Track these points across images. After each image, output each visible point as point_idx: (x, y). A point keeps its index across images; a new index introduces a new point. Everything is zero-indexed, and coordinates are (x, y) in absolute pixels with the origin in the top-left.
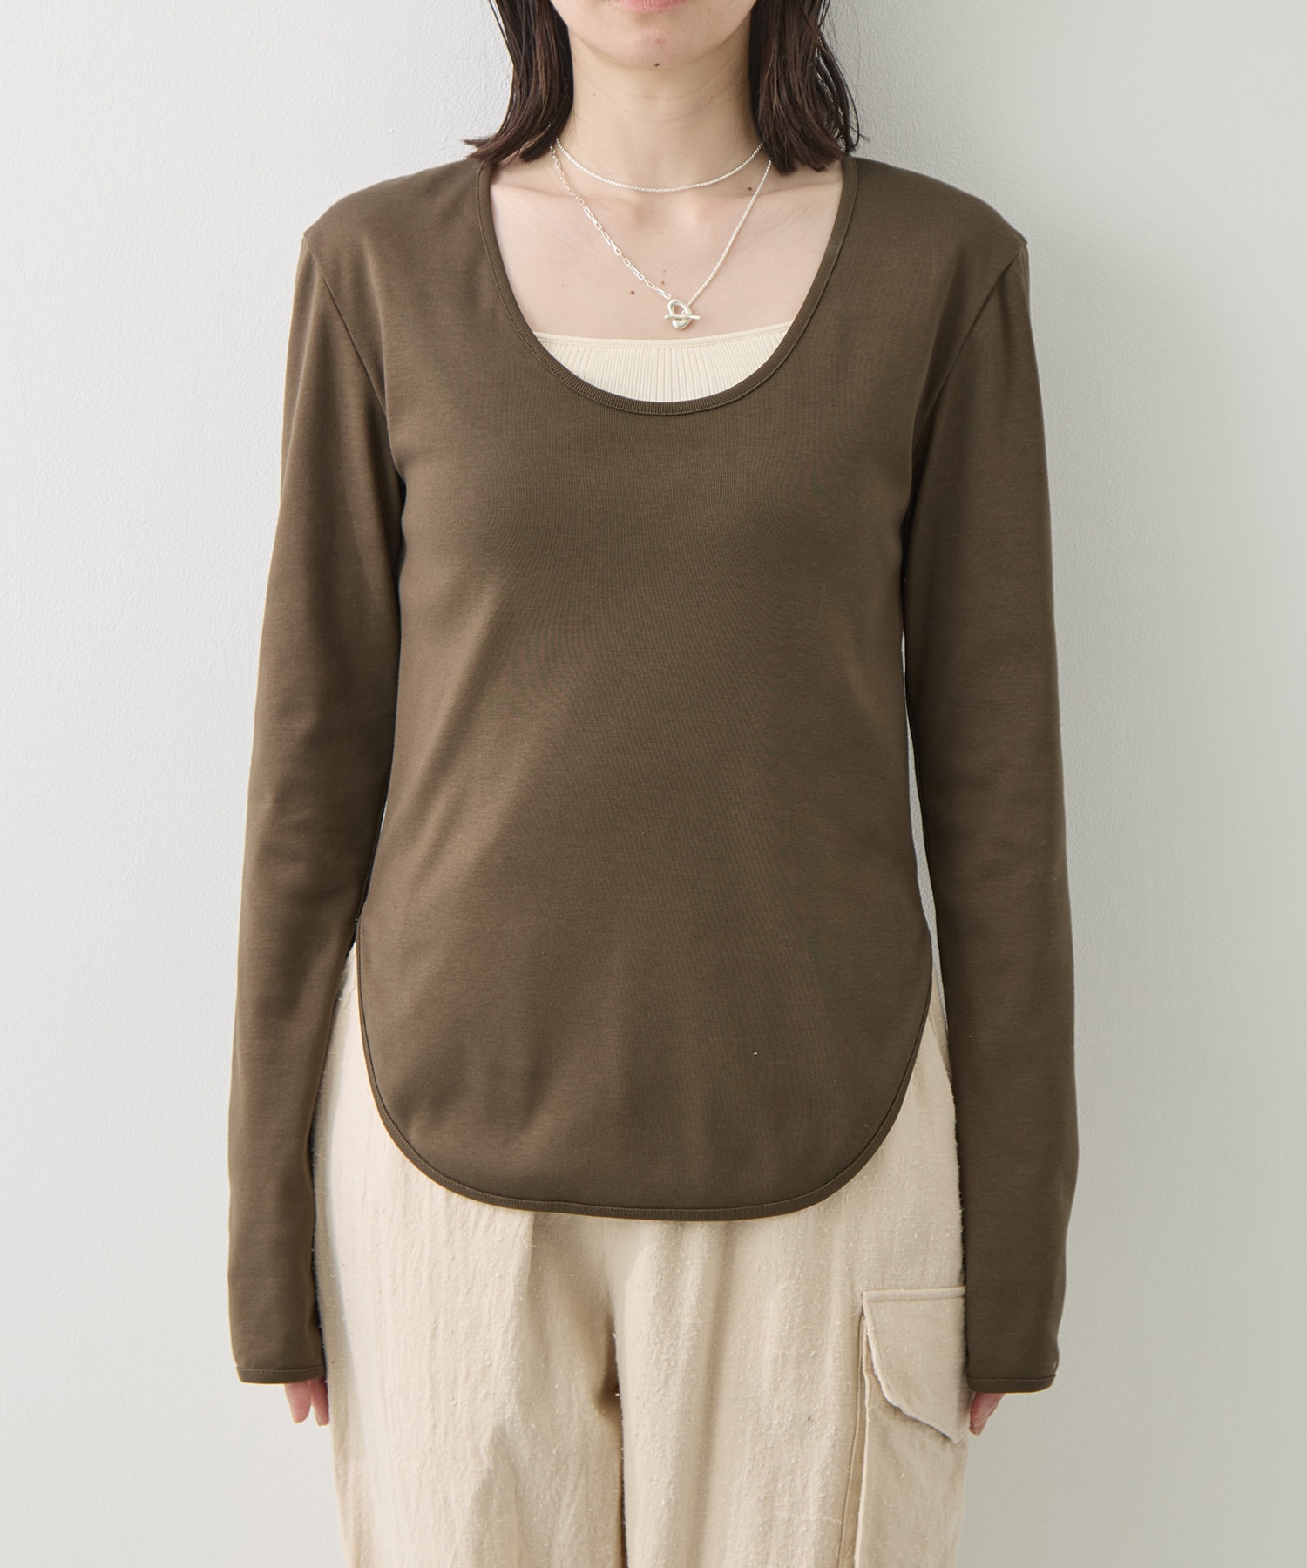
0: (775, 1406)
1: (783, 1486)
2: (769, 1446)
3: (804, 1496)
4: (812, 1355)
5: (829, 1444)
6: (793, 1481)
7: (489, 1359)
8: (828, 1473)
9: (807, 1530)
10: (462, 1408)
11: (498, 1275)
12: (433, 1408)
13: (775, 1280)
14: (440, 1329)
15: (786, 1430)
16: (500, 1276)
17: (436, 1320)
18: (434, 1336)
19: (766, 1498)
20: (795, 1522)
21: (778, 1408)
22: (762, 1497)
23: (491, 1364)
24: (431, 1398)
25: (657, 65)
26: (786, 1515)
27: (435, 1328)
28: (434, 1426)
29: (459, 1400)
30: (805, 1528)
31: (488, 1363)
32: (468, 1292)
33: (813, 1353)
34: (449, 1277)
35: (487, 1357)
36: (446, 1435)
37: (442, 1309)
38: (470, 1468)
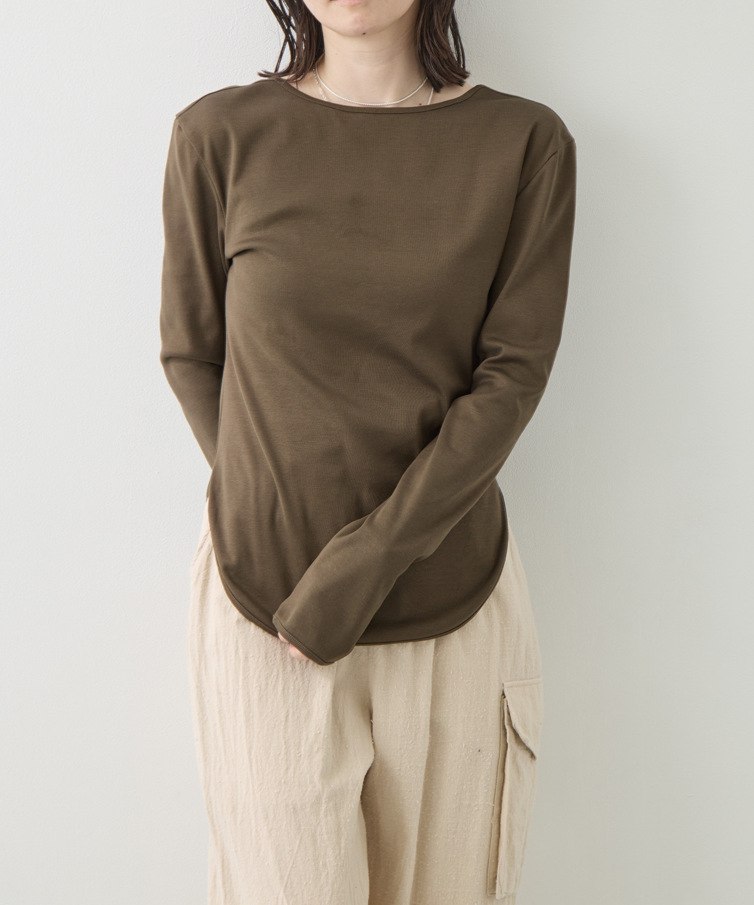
0: (463, 746)
1: (466, 787)
2: (459, 767)
3: (476, 791)
4: (481, 717)
5: (489, 764)
6: (470, 784)
7: (319, 729)
8: (489, 779)
9: (478, 810)
10: (304, 757)
11: (321, 686)
12: (287, 759)
13: (462, 678)
14: (290, 716)
15: (469, 758)
16: (323, 687)
17: (288, 711)
18: (286, 720)
19: (457, 794)
20: (472, 805)
21: (465, 746)
22: (456, 794)
23: (320, 733)
24: (285, 753)
25: (364, 34)
26: (467, 803)
27: (287, 716)
28: (287, 769)
29: (303, 753)
30: (477, 809)
31: (318, 732)
32: (305, 696)
33: (482, 716)
34: (294, 689)
35: (317, 729)
36: (294, 773)
37: (291, 706)
38: (309, 790)
